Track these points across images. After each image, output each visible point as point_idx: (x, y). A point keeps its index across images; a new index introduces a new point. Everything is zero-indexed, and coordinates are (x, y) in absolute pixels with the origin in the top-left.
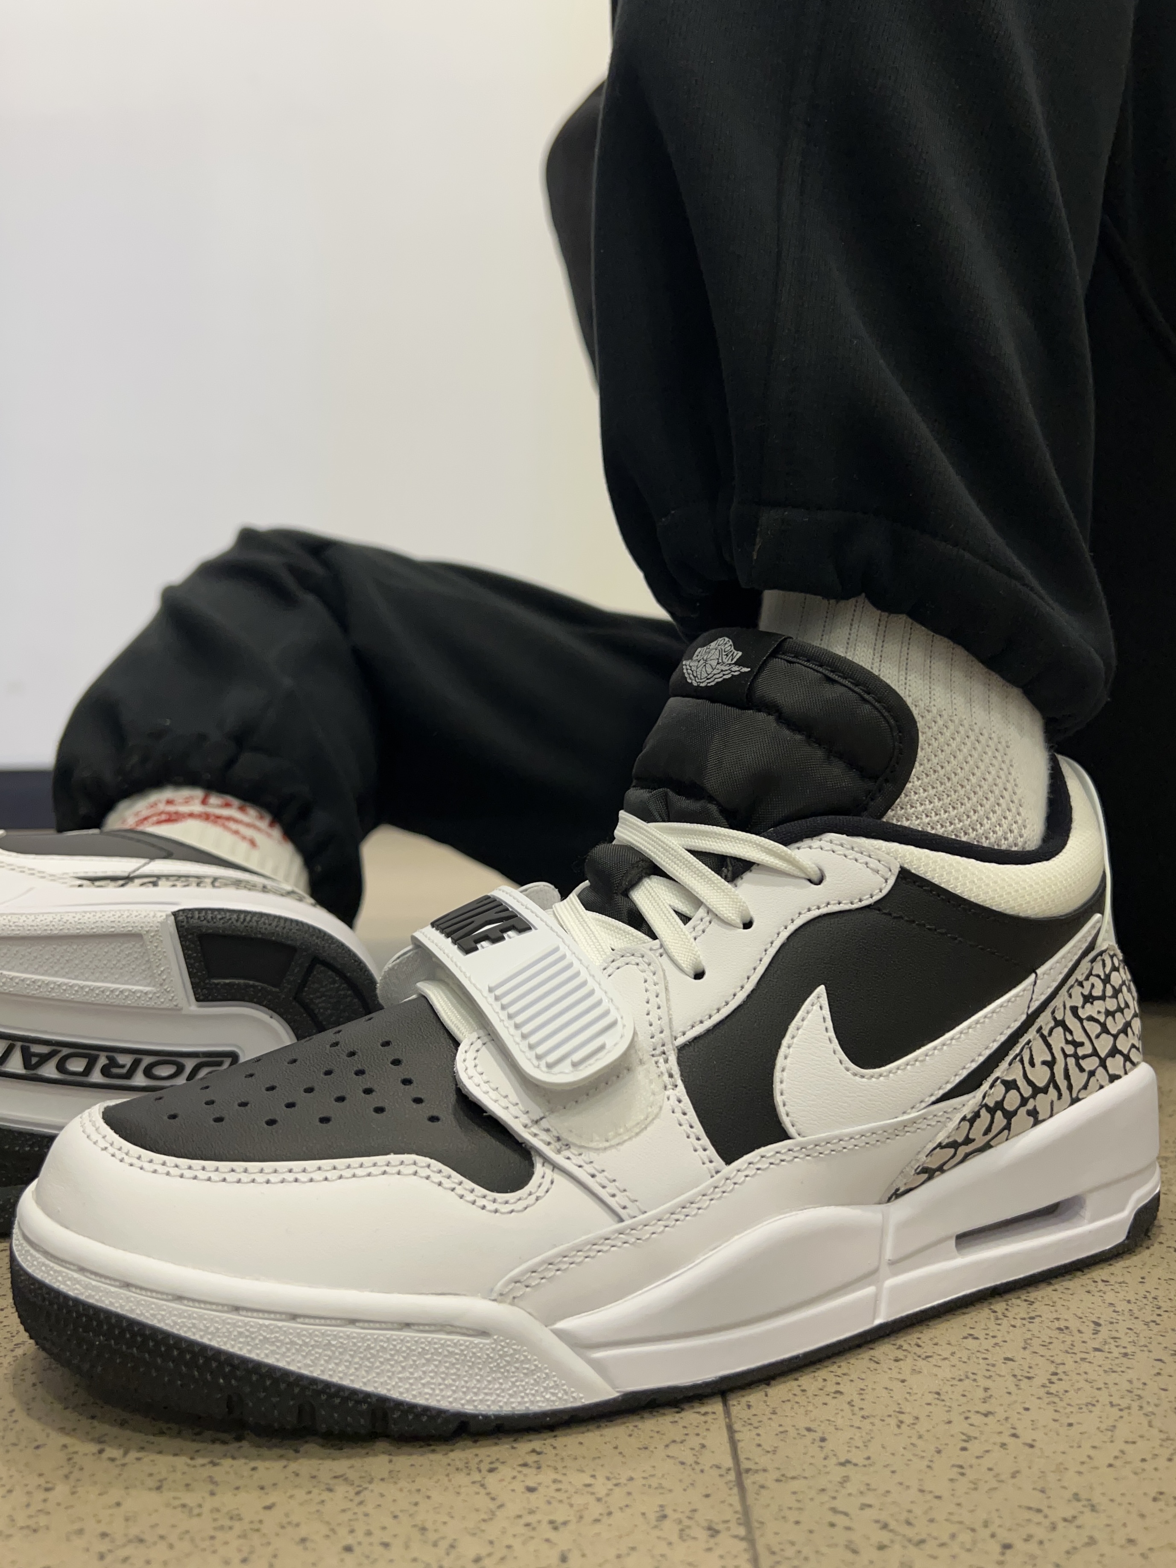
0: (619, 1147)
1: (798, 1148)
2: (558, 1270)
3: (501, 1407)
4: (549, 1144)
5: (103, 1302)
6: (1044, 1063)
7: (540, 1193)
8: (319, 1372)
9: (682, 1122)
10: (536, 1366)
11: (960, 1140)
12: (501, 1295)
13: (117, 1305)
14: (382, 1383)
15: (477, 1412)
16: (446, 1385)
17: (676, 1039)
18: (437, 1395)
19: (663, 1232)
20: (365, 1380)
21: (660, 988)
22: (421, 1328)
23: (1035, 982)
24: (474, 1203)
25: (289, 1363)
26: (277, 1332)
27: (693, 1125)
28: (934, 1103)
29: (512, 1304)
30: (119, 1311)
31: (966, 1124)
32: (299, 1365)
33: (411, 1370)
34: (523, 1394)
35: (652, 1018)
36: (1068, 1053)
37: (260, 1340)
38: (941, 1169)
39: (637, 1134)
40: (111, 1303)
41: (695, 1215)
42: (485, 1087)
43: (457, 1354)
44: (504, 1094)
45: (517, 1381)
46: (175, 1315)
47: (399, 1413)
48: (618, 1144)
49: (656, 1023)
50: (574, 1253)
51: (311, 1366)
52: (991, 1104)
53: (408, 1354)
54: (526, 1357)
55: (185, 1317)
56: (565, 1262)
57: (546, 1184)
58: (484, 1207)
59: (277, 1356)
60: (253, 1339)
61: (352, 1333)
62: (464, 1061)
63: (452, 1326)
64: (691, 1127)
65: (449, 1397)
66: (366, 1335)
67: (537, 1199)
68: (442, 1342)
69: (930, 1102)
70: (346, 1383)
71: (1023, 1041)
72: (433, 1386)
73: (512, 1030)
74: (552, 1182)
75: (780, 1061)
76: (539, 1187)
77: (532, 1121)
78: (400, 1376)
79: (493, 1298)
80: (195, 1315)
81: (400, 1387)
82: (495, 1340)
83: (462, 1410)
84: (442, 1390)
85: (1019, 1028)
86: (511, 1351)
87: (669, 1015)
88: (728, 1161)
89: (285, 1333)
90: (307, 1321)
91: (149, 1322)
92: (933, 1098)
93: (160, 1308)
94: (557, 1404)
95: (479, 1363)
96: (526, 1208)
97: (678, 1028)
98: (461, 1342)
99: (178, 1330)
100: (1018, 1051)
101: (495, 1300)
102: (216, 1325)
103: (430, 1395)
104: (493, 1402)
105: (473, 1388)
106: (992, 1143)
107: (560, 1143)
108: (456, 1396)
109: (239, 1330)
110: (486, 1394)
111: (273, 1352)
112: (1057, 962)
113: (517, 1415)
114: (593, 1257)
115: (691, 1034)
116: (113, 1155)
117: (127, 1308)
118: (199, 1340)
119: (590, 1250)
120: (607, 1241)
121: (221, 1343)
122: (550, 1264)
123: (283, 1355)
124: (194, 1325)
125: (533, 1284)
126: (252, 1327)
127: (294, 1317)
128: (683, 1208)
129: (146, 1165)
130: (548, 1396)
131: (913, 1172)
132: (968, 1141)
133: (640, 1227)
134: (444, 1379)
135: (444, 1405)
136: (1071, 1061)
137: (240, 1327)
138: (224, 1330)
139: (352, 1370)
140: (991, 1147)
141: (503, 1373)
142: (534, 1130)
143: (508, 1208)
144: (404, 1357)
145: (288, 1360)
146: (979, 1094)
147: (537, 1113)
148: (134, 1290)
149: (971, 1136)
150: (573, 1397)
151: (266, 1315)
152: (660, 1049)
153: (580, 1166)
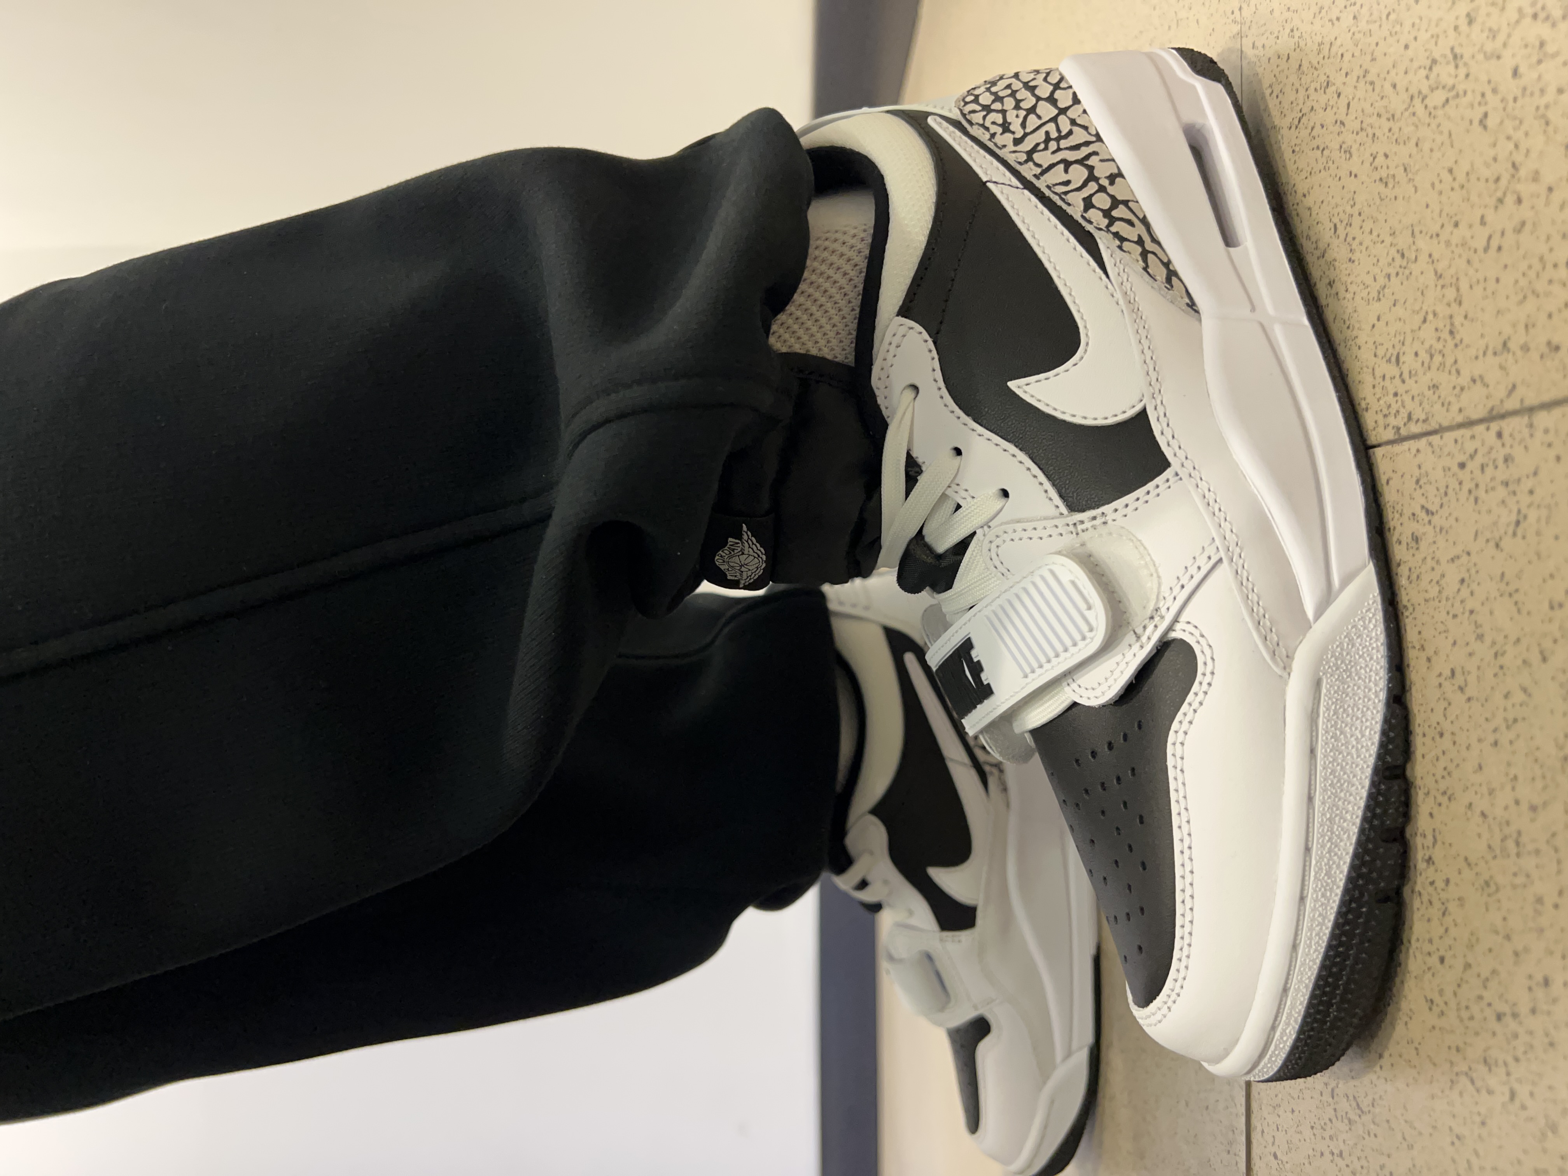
0: (1157, 565)
1: (1153, 400)
2: (1264, 617)
3: (1381, 667)
4: (1156, 626)
5: (1300, 1011)
6: (1066, 171)
7: (1197, 633)
8: (1354, 827)
9: (1134, 507)
10: (1345, 637)
11: (1139, 249)
12: (1285, 668)
13: (1302, 999)
14: (1362, 773)
15: (1386, 688)
16: (1362, 716)
17: (1062, 514)
18: (1371, 724)
19: (1230, 523)
20: (1360, 787)
21: (1019, 527)
22: (1314, 739)
23: (995, 182)
24: (1206, 693)
25: (1347, 854)
26: (1321, 864)
27: (1136, 498)
28: (1108, 276)
29: (1293, 659)
30: (1307, 997)
31: (1126, 245)
32: (1348, 844)
33: (1350, 747)
34: (1370, 649)
35: (1044, 534)
36: (1055, 148)
37: (1328, 879)
38: (1167, 264)
39: (1145, 548)
40: (1301, 1003)
41: (1215, 494)
42: (1111, 681)
43: (1336, 707)
44: (1116, 665)
45: (1358, 654)
46: (1309, 951)
47: (1388, 757)
48: (1155, 565)
49: (1048, 532)
50: (1249, 602)
51: (1349, 834)
52: (1106, 221)
53: (1337, 751)
54: (1337, 647)
55: (1311, 943)
56: (1258, 611)
57: (1190, 628)
58: (1210, 684)
59: (1342, 863)
60: (1328, 884)
61: (1319, 800)
62: (1089, 698)
63: (1312, 712)
64: (1138, 499)
65: (1372, 713)
66: (1321, 787)
67: (1202, 636)
68: (1325, 720)
69: (1107, 280)
70: (1362, 804)
71: (1047, 192)
72: (1364, 728)
73: (1060, 659)
74: (1189, 623)
75: (1078, 420)
76: (1192, 634)
77: (1137, 641)
78: (1355, 756)
79: (1287, 676)
80: (1309, 934)
81: (1365, 757)
82: (1324, 674)
83: (1384, 701)
84: (1367, 720)
85: (1036, 196)
86: (1333, 659)
87: (1040, 520)
88: (1166, 464)
89: (1322, 857)
90: (1310, 839)
91: (1316, 972)
92: (1104, 277)
93: (1303, 964)
94: (1378, 618)
95: (1344, 687)
96: (1210, 646)
97: (1053, 512)
98: (1325, 704)
99: (1322, 948)
100: (1057, 197)
101: (1289, 674)
102: (1316, 916)
103: (1371, 730)
104: (1377, 674)
105: (1364, 692)
106: (1141, 217)
107: (1155, 616)
108: (1371, 707)
109: (1320, 897)
110: (1370, 681)
111: (1338, 866)
112: (975, 161)
113: (1388, 653)
114: (1253, 585)
115: (1057, 500)
116: (1174, 1002)
117: (1304, 991)
118: (1330, 929)
119: (1247, 588)
120: (1239, 572)
121: (1332, 911)
122: (1259, 623)
123: (1340, 858)
124: (1318, 934)
125: (1276, 639)
126: (1317, 886)
127: (1308, 850)
128: (1209, 505)
129: (1182, 975)
130: (1372, 626)
131: (1171, 292)
132: (1140, 242)
133: (1227, 543)
134: (1357, 719)
135: (1379, 717)
136: (1064, 144)
137: (1317, 896)
138: (1320, 909)
139: (1352, 798)
140: (1145, 217)
141: (1352, 667)
142: (1144, 639)
143: (1209, 661)
144: (1339, 754)
145: (1344, 854)
146: (1097, 235)
147: (1130, 638)
148: (1289, 985)
149: (1136, 239)
150: (1373, 603)
151: (1307, 873)
152: (1071, 528)
153: (1175, 598)
